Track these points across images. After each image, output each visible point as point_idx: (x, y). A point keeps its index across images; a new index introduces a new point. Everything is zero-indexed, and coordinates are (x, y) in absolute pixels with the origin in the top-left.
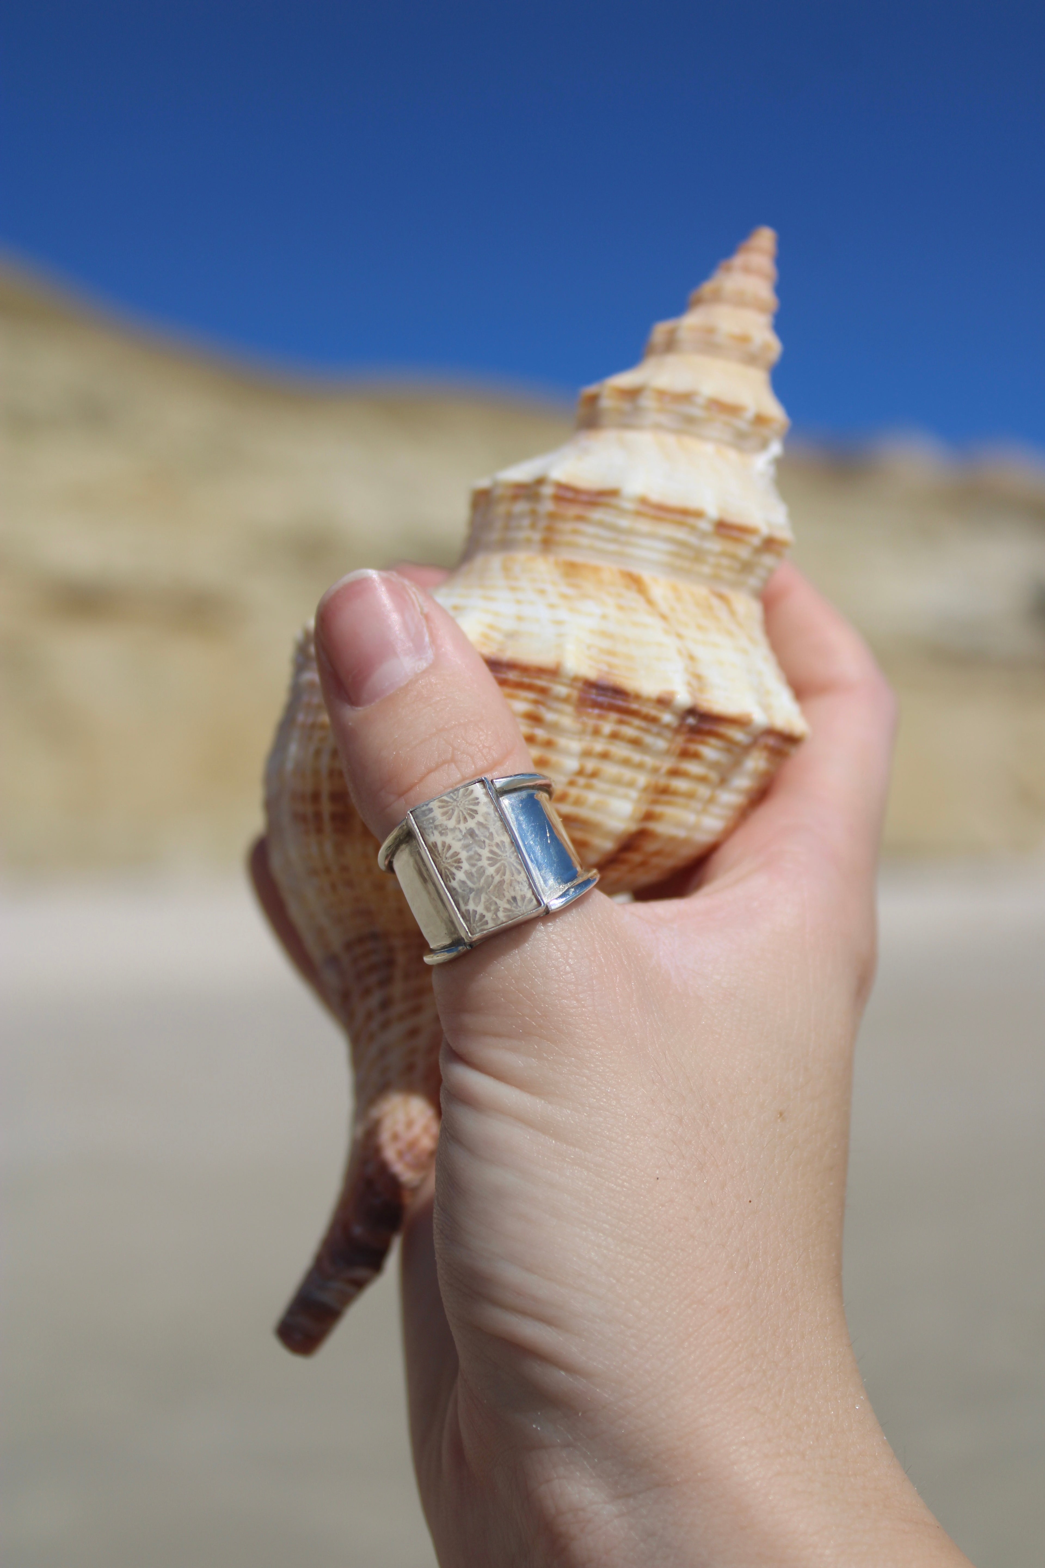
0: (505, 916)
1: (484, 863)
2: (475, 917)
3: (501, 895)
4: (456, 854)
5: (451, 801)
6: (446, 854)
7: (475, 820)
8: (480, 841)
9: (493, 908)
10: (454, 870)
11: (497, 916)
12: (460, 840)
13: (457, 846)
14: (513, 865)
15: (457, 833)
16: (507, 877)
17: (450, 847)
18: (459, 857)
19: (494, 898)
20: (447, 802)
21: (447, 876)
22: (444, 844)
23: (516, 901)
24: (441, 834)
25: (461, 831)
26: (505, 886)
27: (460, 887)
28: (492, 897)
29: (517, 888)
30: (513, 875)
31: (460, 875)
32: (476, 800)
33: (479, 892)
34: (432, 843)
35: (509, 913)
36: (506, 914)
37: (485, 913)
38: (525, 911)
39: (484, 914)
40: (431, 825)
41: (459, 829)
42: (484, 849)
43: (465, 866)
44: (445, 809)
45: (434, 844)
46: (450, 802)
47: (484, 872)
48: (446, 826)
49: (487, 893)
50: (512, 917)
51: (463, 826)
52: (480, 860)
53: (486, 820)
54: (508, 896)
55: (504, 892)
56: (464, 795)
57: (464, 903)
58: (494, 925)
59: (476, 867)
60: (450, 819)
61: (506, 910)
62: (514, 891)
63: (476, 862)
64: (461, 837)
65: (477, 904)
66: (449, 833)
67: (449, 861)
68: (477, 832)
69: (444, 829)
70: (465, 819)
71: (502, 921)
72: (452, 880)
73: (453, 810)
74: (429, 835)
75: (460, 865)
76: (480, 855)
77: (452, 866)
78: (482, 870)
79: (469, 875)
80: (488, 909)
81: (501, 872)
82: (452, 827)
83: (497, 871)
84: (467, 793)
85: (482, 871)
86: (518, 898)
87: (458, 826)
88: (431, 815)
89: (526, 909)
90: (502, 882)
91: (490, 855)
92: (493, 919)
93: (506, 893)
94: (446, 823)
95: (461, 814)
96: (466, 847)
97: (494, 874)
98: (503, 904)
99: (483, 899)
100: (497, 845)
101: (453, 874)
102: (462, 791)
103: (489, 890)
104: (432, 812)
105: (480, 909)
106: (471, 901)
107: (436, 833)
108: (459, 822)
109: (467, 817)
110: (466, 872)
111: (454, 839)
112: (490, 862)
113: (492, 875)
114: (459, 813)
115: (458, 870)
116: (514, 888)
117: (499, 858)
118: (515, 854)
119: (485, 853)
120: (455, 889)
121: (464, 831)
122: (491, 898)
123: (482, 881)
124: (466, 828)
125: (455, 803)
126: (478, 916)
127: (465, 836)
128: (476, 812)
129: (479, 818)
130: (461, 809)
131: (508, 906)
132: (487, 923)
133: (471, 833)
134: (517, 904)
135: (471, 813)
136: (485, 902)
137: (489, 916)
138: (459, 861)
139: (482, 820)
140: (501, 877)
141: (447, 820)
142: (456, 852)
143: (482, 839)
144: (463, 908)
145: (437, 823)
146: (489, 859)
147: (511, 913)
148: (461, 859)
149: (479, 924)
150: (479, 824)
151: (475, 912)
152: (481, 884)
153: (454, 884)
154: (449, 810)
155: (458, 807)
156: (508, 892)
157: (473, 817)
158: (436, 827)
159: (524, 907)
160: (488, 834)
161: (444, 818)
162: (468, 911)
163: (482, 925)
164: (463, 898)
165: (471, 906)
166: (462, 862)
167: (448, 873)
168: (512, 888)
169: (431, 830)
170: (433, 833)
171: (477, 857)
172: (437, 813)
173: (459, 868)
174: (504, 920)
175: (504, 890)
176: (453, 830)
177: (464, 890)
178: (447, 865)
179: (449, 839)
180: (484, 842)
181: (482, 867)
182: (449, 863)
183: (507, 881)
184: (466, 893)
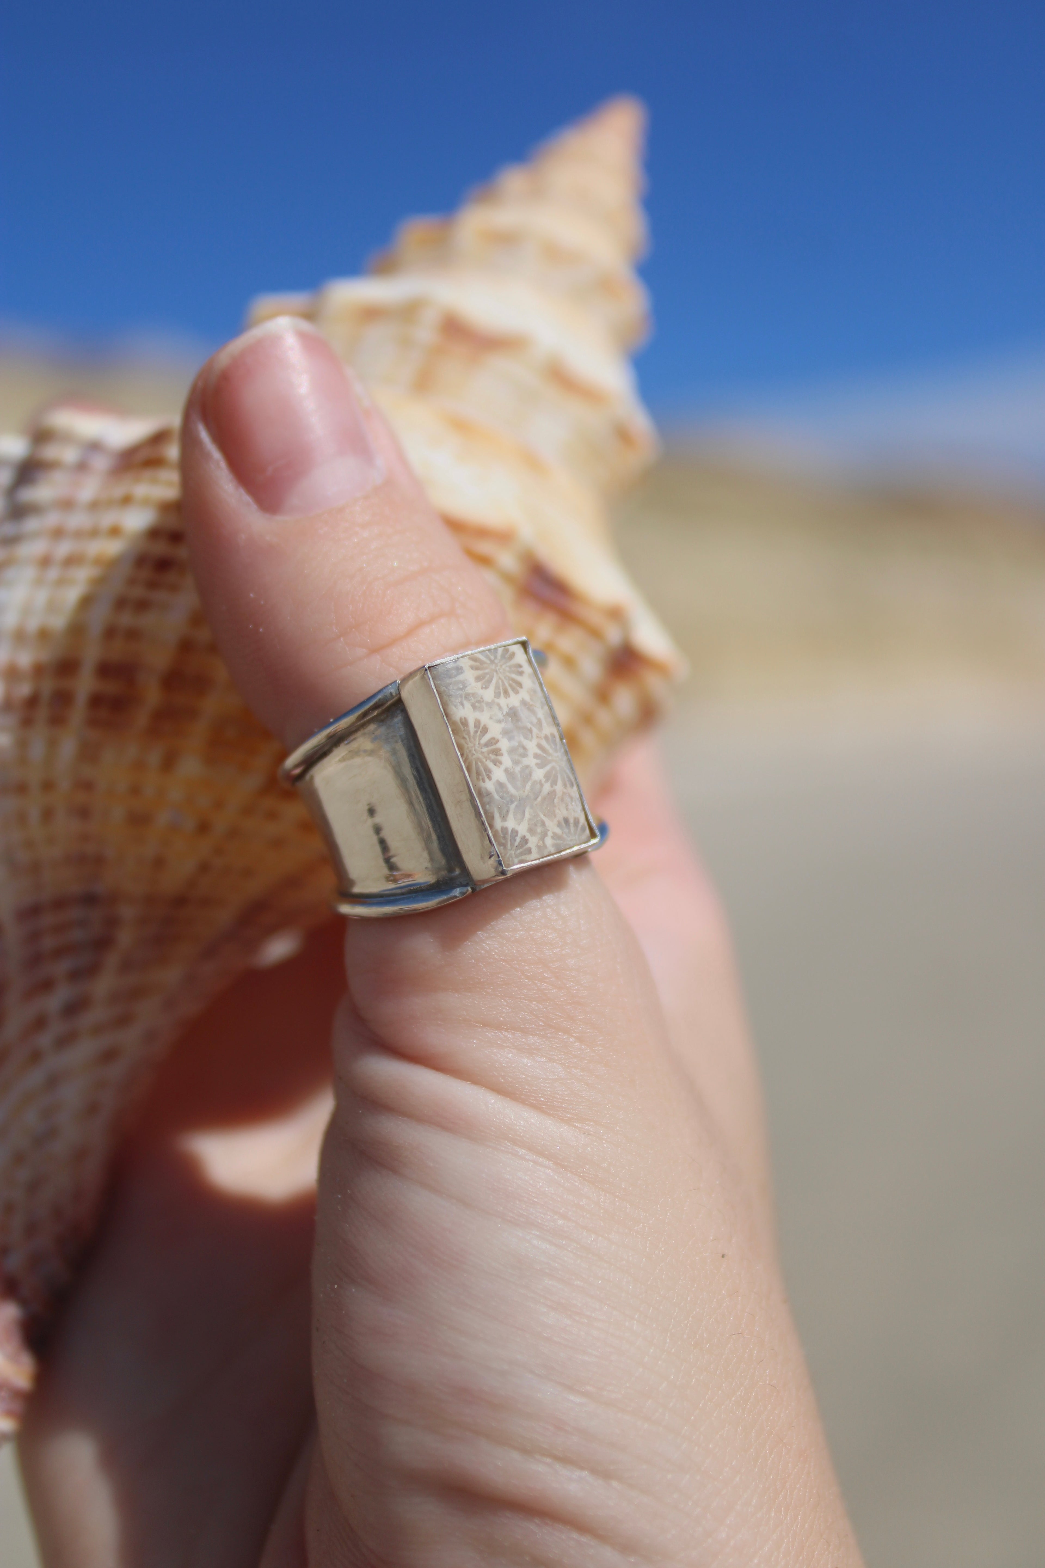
0: (553, 845)
1: (531, 761)
2: (514, 840)
3: (551, 814)
4: (493, 741)
5: (488, 662)
6: (480, 739)
7: (519, 697)
8: (525, 728)
9: (539, 830)
10: (491, 765)
11: (543, 842)
12: (500, 722)
13: (495, 730)
14: (565, 771)
15: (496, 710)
16: (558, 788)
17: (485, 730)
18: (498, 745)
19: (542, 816)
20: (482, 662)
21: (478, 773)
22: (477, 723)
23: (571, 825)
24: (474, 707)
25: (500, 708)
26: (556, 801)
27: (497, 792)
28: (539, 813)
29: (570, 806)
30: (565, 786)
31: (498, 774)
32: (519, 668)
33: (522, 803)
34: (461, 719)
35: (555, 842)
37: (528, 835)
38: (577, 842)
39: (527, 837)
40: (461, 692)
41: (498, 705)
42: (530, 740)
43: (506, 760)
44: (480, 672)
45: (464, 721)
47: (530, 774)
48: (481, 698)
49: (532, 807)
50: (562, 848)
51: (503, 701)
52: (525, 755)
53: (531, 700)
54: (556, 816)
55: (554, 809)
56: (505, 657)
57: (500, 816)
58: (538, 856)
59: (520, 765)
60: (486, 688)
61: (555, 836)
62: (567, 810)
63: (519, 758)
64: (501, 717)
65: (520, 821)
66: (485, 708)
68: (521, 714)
70: (506, 693)
71: (549, 851)
72: (487, 780)
73: (491, 676)
74: (455, 706)
75: (500, 758)
76: (524, 748)
77: (487, 758)
78: (527, 771)
79: (509, 774)
80: (531, 831)
81: (552, 779)
82: (490, 701)
83: (547, 776)
84: (509, 654)
85: (527, 774)
86: (570, 821)
87: (496, 700)
88: (461, 677)
89: (579, 838)
90: (552, 794)
92: (538, 847)
93: (557, 811)
94: (481, 692)
95: (500, 683)
96: (506, 733)
97: (543, 781)
98: (552, 827)
99: (527, 815)
101: (489, 772)
103: (536, 803)
104: (462, 673)
105: (523, 830)
106: (511, 816)
107: (467, 705)
108: (498, 695)
109: (510, 690)
110: (506, 771)
111: (491, 718)
112: (538, 761)
113: (541, 781)
114: (497, 683)
115: (495, 765)
116: (567, 806)
119: (532, 747)
120: (489, 794)
121: (506, 710)
122: (537, 816)
123: (528, 787)
124: (508, 705)
125: (493, 667)
126: (518, 840)
127: (505, 718)
128: (520, 685)
130: (501, 676)
131: (558, 831)
132: (529, 851)
133: (514, 714)
134: (569, 829)
135: (514, 685)
136: (530, 819)
137: (533, 842)
138: (497, 752)
139: (525, 697)
140: (551, 787)
141: (482, 688)
142: (494, 738)
143: (529, 726)
144: (499, 823)
145: (469, 690)
146: (536, 756)
147: (561, 842)
148: (500, 750)
149: (518, 851)
150: (524, 703)
151: (515, 832)
152: (526, 792)
154: (487, 674)
155: (497, 672)
156: (559, 809)
157: (513, 692)
158: (467, 696)
159: (576, 836)
160: (535, 721)
161: (479, 684)
162: (505, 830)
163: (521, 854)
164: (500, 809)
165: (510, 823)
166: (502, 755)
167: (482, 769)
168: (562, 805)
169: (460, 699)
170: (462, 704)
171: (521, 751)
172: (468, 676)
173: (497, 763)
174: (553, 850)
175: (555, 806)
176: (490, 705)
177: (502, 798)
178: (481, 756)
179: (484, 718)
180: (531, 731)
181: (527, 767)
182: (483, 752)
183: (559, 794)
184: (505, 801)
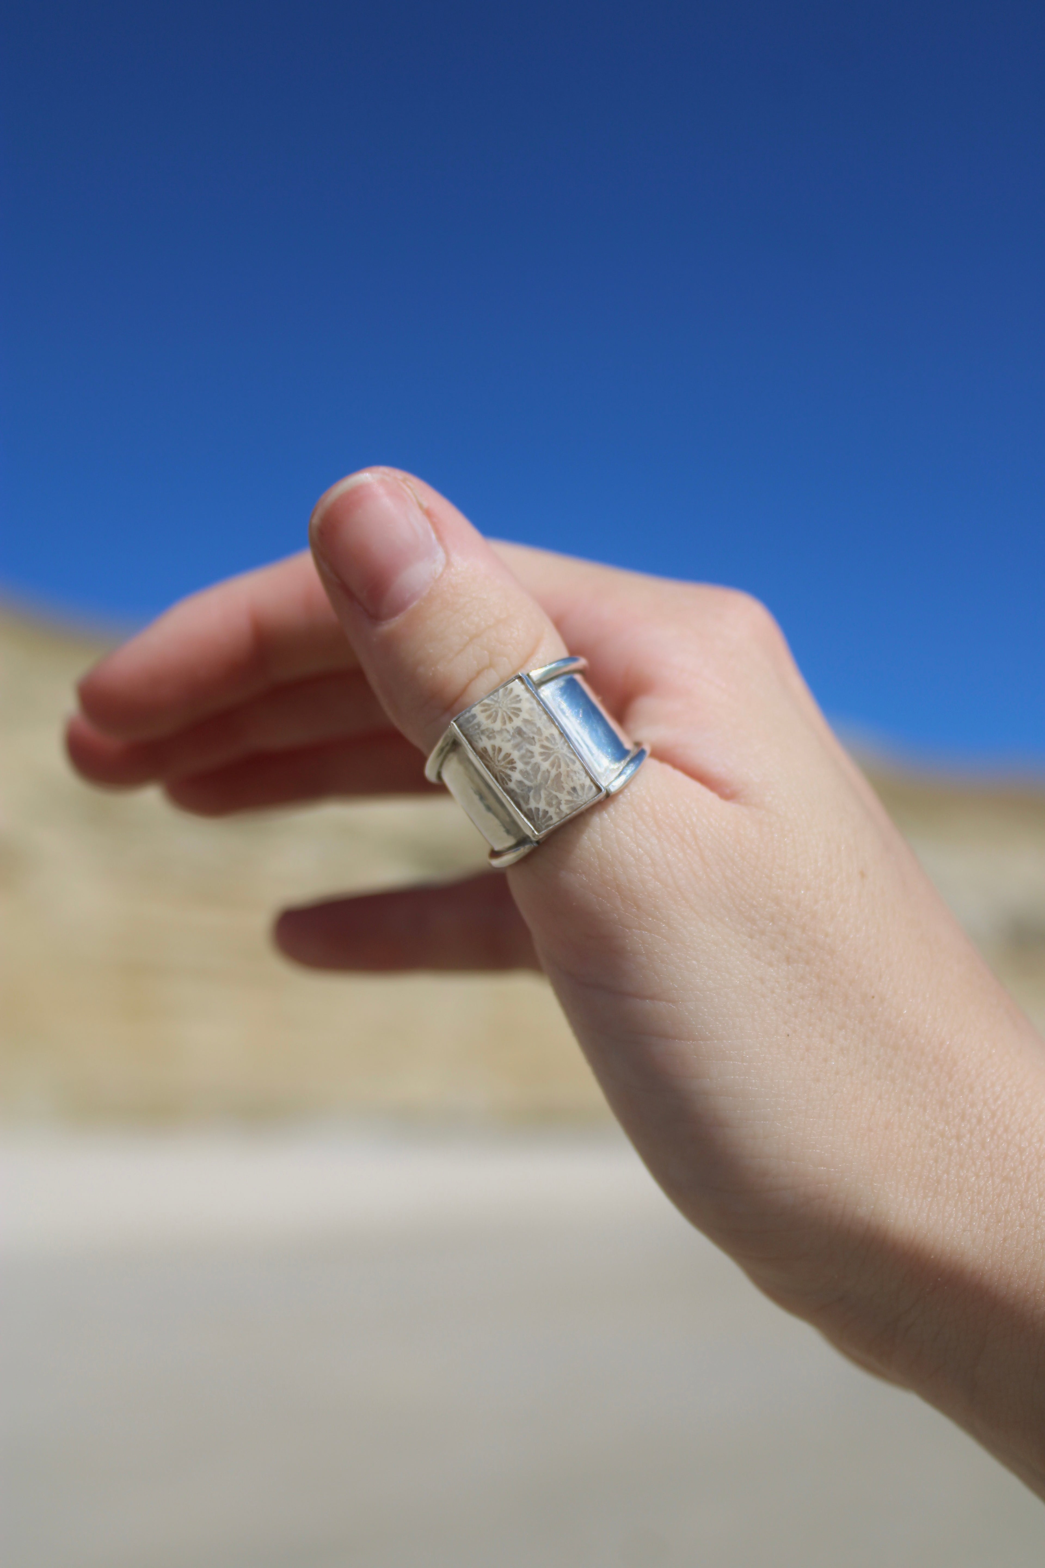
0: (568, 808)
1: (538, 759)
2: (539, 814)
3: (560, 788)
5: (493, 703)
6: (498, 757)
7: (521, 718)
8: (529, 738)
9: (554, 802)
10: (509, 772)
11: (560, 809)
12: (509, 741)
13: (507, 747)
14: (566, 755)
15: (505, 734)
16: (563, 769)
17: (500, 750)
18: (511, 757)
19: (554, 793)
21: (503, 779)
22: (494, 747)
23: (577, 791)
24: (489, 738)
25: (508, 732)
26: (563, 779)
27: (518, 788)
28: (552, 791)
29: (575, 778)
30: (568, 766)
31: (516, 776)
32: (517, 699)
33: (538, 789)
34: (482, 749)
35: (571, 805)
36: (568, 806)
37: (547, 808)
38: (587, 800)
39: (546, 810)
40: (478, 731)
41: (506, 729)
42: (535, 745)
43: (520, 765)
44: (488, 713)
45: (484, 749)
46: (492, 705)
47: (539, 768)
48: (493, 730)
49: (545, 789)
50: (575, 808)
51: (509, 726)
52: (532, 757)
53: (531, 716)
54: (567, 787)
55: (563, 785)
56: (504, 695)
57: (524, 803)
59: (530, 765)
60: (495, 722)
61: (568, 802)
62: (572, 782)
63: (529, 760)
64: (509, 737)
65: (538, 802)
66: (497, 736)
67: (503, 763)
68: (524, 729)
69: (491, 733)
70: (510, 719)
71: (566, 813)
72: (509, 782)
73: (497, 712)
74: (477, 741)
75: (514, 765)
76: (532, 752)
77: (506, 768)
79: (524, 773)
80: (550, 804)
81: (556, 765)
82: (499, 729)
83: (553, 765)
84: (507, 692)
85: (537, 768)
86: (578, 788)
87: (504, 727)
88: (475, 721)
89: (587, 796)
90: (559, 775)
91: (542, 750)
92: (557, 814)
93: (565, 785)
94: (491, 726)
95: (505, 714)
96: (517, 746)
97: (550, 768)
98: (564, 797)
99: (543, 796)
100: (547, 738)
101: (509, 776)
102: (501, 691)
103: (547, 786)
104: (476, 718)
105: (542, 806)
106: (531, 800)
107: (484, 738)
108: (504, 723)
109: (512, 716)
110: (521, 772)
111: (503, 741)
112: (544, 757)
113: (548, 770)
114: (503, 715)
115: (513, 771)
116: (572, 779)
117: (552, 752)
118: (566, 744)
119: (537, 749)
120: (513, 791)
121: (512, 731)
122: (550, 793)
123: (539, 777)
124: (513, 728)
125: (497, 705)
127: (513, 737)
128: (519, 710)
129: (524, 715)
130: (505, 709)
131: (569, 798)
132: (551, 818)
133: (519, 732)
134: (577, 794)
135: (515, 711)
136: (545, 798)
137: (552, 811)
138: (512, 762)
139: (527, 717)
140: (557, 770)
141: (492, 723)
142: (507, 754)
143: (531, 735)
144: (525, 807)
145: (483, 728)
146: (542, 754)
147: (573, 804)
148: (513, 760)
149: (543, 821)
150: (526, 721)
151: (538, 809)
152: (539, 781)
153: (512, 785)
154: (493, 712)
155: (500, 708)
156: (567, 783)
157: (517, 715)
158: (483, 732)
159: (585, 796)
160: (535, 730)
161: (489, 721)
162: (530, 810)
163: (546, 821)
164: (523, 797)
165: (533, 805)
166: (516, 762)
167: (504, 776)
168: (570, 779)
169: (478, 736)
170: (481, 739)
171: (529, 754)
172: (481, 718)
173: (513, 769)
174: (568, 812)
175: (562, 782)
176: (501, 732)
177: (522, 790)
178: (501, 768)
179: (498, 742)
180: (533, 738)
181: (536, 764)
182: (503, 765)
183: (564, 773)
184: (524, 792)
